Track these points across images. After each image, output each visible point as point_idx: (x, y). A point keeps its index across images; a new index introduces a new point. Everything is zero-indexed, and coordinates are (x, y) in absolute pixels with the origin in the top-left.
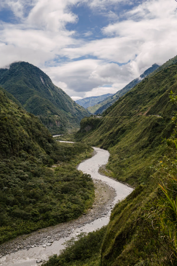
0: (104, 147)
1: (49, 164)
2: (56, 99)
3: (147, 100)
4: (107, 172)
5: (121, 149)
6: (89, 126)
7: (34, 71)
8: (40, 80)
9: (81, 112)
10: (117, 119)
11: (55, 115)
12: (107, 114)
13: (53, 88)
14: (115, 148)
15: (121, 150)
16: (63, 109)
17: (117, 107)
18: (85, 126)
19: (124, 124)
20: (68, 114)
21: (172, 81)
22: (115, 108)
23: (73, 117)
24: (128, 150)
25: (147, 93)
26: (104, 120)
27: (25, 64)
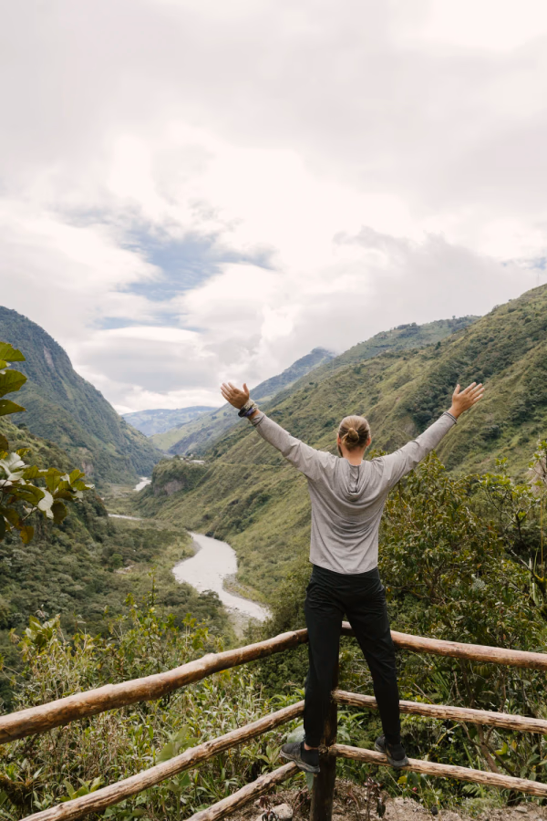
0: (215, 533)
1: (112, 564)
2: (80, 408)
3: (318, 433)
4: (243, 589)
5: (261, 539)
6: (175, 481)
7: (29, 334)
8: (43, 357)
9: (137, 445)
10: (246, 469)
11: (81, 449)
12: (220, 455)
13: (75, 380)
14: (245, 537)
15: (263, 543)
16: (95, 434)
17: (245, 441)
18: (167, 481)
19: (265, 482)
20: (106, 447)
21: (374, 396)
22: (239, 443)
23: (119, 456)
24: (283, 544)
25: (316, 417)
26: (213, 470)
27: (7, 314)
